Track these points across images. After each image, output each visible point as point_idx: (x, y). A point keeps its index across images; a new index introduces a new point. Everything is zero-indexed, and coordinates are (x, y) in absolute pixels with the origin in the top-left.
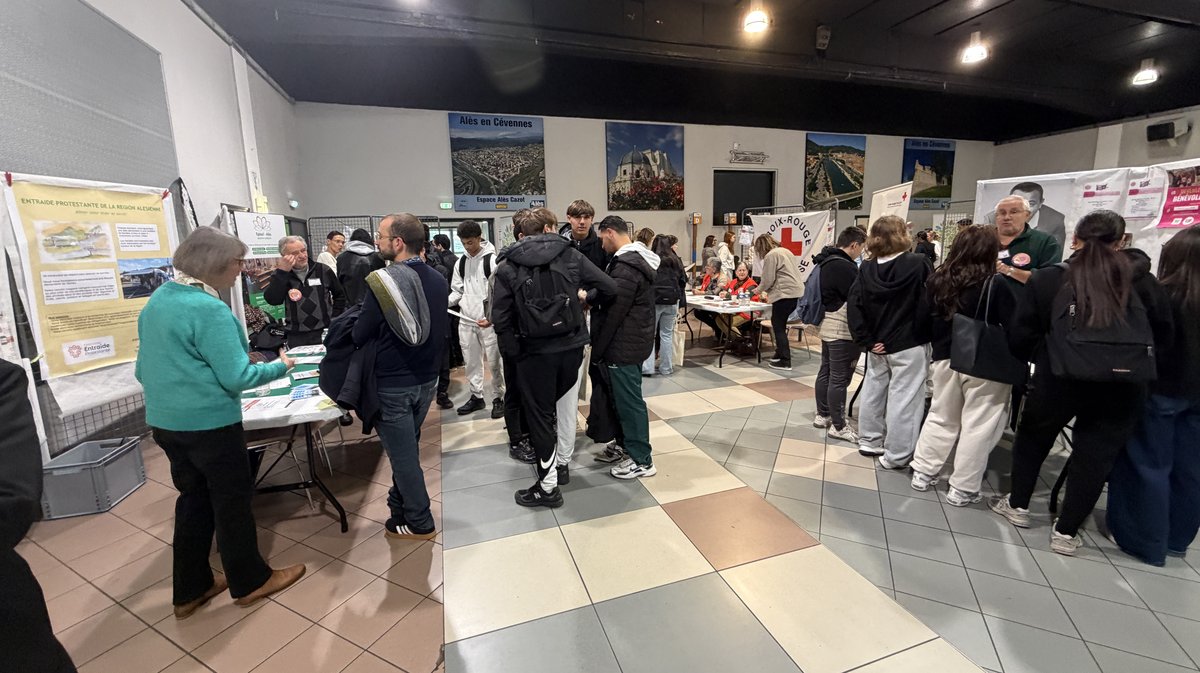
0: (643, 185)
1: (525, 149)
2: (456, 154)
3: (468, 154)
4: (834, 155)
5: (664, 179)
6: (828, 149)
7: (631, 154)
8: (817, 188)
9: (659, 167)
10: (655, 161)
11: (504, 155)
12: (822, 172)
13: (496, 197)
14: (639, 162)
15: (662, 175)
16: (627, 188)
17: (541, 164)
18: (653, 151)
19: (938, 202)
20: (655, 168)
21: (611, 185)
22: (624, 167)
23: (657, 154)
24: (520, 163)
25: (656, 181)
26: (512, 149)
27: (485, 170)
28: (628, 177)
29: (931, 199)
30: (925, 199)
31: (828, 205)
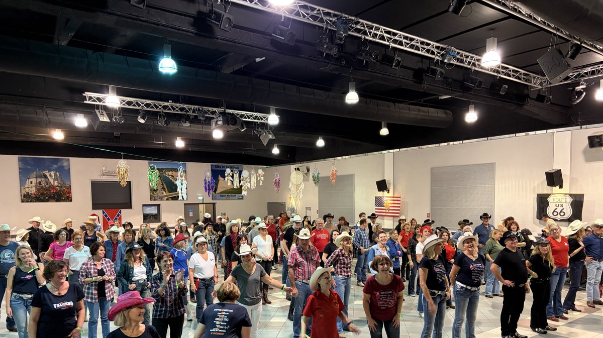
0: (44, 189)
4: (167, 173)
5: (58, 186)
6: (163, 170)
7: (35, 173)
8: (157, 190)
9: (54, 180)
10: (51, 176)
12: (160, 182)
14: (40, 177)
15: (56, 184)
16: (33, 190)
18: (50, 171)
19: (235, 196)
20: (51, 180)
21: (22, 189)
22: (30, 180)
23: (52, 173)
25: (53, 187)
28: (33, 185)
29: (230, 195)
30: (226, 195)
31: (165, 198)
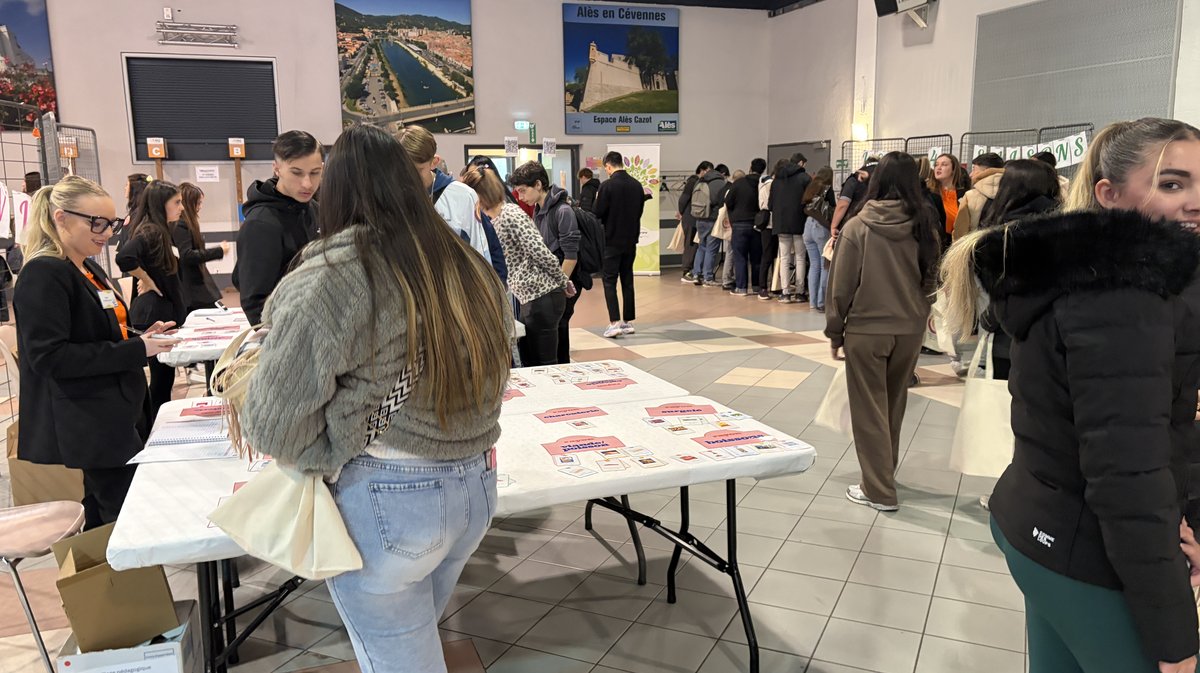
4: (401, 32)
5: (6, 75)
6: (382, 21)
8: (367, 94)
12: (376, 63)
19: (649, 120)
29: (632, 116)
30: (617, 116)
31: (396, 125)
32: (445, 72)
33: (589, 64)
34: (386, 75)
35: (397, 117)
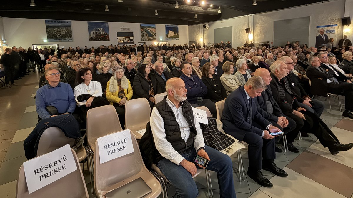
0: (99, 36)
1: (66, 28)
2: (47, 29)
3: (51, 29)
4: (148, 29)
6: (146, 27)
7: (94, 29)
8: (144, 36)
10: (101, 30)
11: (61, 29)
12: (145, 32)
13: (59, 39)
14: (97, 30)
15: (103, 34)
16: (94, 36)
17: (71, 31)
18: (100, 28)
19: (175, 39)
20: (101, 32)
21: (90, 36)
22: (93, 32)
23: (101, 29)
24: (65, 31)
25: (102, 35)
26: (63, 28)
27: (55, 33)
28: (94, 34)
30: (172, 38)
31: (147, 40)
32: (153, 33)
33: (169, 32)
34: (146, 34)
35: (147, 39)
